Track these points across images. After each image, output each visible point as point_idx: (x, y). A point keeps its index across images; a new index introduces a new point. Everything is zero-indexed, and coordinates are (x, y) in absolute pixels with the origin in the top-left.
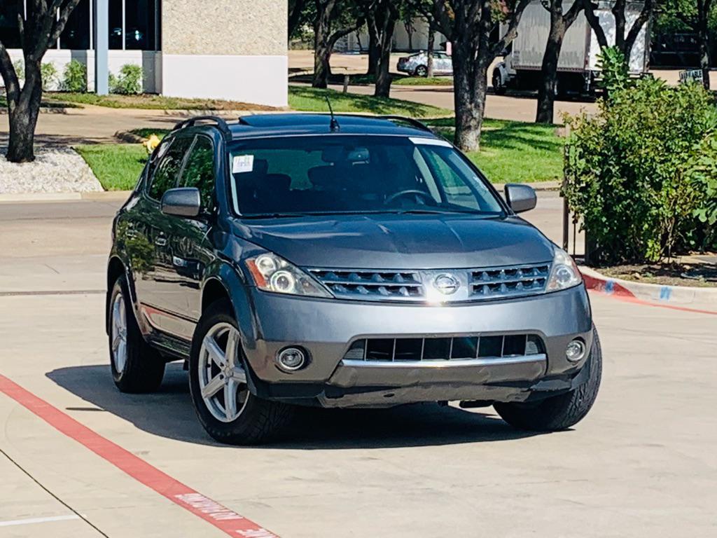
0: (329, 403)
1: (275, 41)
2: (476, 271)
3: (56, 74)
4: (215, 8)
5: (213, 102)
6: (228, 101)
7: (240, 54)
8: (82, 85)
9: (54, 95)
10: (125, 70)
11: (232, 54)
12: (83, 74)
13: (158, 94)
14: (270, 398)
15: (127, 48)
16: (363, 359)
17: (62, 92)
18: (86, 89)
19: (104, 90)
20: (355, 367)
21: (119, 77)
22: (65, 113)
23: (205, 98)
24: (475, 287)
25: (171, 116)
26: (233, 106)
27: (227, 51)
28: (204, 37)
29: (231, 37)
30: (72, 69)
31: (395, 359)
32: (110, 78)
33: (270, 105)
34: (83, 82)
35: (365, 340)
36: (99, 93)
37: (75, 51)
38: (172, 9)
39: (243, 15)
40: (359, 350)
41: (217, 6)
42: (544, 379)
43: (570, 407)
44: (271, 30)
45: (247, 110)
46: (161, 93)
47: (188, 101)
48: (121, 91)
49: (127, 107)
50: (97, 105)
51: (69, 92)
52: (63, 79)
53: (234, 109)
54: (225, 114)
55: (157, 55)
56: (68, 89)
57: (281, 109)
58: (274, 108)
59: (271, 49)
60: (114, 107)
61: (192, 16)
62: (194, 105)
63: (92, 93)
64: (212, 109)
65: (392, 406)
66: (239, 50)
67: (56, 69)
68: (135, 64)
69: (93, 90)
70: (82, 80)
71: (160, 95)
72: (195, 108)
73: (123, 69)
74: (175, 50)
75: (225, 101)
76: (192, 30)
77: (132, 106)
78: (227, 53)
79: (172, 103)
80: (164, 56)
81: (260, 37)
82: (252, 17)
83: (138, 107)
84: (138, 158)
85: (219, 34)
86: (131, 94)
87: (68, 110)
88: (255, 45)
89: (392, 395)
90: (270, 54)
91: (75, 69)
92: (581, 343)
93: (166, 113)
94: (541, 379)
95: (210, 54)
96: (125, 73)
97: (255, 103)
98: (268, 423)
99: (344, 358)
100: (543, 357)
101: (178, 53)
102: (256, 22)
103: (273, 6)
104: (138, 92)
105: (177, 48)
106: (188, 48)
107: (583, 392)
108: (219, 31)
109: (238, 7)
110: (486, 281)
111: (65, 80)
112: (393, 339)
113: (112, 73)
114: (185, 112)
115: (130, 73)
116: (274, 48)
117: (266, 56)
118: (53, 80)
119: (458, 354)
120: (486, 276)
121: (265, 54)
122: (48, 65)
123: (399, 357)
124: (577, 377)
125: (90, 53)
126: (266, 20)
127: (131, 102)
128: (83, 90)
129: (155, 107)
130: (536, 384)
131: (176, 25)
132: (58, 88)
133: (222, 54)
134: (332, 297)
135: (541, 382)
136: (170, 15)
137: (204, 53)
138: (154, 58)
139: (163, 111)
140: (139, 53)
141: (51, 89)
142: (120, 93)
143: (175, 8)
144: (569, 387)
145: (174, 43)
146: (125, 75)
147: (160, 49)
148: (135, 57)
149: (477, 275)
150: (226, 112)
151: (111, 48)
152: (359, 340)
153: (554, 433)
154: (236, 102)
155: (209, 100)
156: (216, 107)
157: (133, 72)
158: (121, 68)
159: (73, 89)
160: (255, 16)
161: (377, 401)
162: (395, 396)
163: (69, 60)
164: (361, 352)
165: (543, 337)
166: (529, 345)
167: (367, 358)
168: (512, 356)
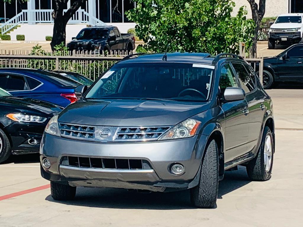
2: (123, 128)
16: (68, 165)
24: (120, 135)
31: (80, 166)
35: (67, 157)
42: (160, 182)
89: (91, 183)
94: (158, 182)
99: (60, 164)
100: (152, 171)
124: (191, 182)
130: (156, 184)
134: (60, 136)
144: (186, 187)
152: (65, 156)
164: (67, 162)
165: (149, 162)
166: (144, 164)
167: (70, 165)
168: (137, 169)
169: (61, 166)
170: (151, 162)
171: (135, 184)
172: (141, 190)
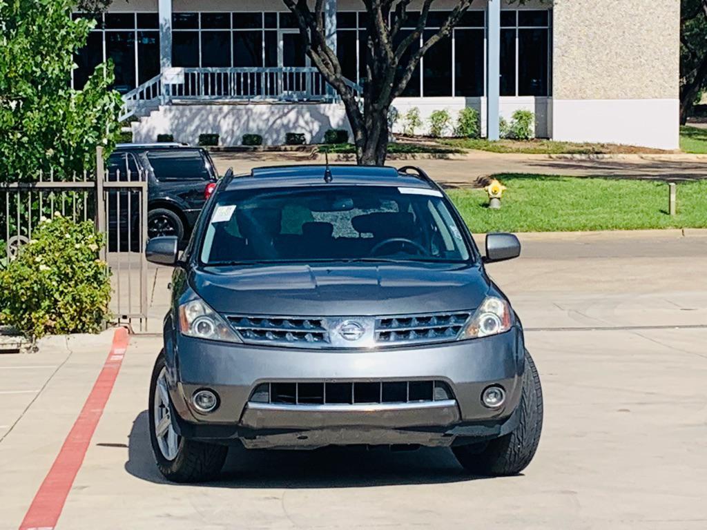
0: (249, 444)
1: (666, 85)
2: (386, 318)
3: (450, 120)
4: (606, 53)
5: (603, 146)
6: (619, 145)
7: (630, 98)
8: (475, 131)
9: (447, 141)
10: (517, 116)
11: (622, 99)
12: (476, 120)
13: (548, 139)
14: (194, 438)
15: (520, 95)
16: (268, 403)
17: (456, 138)
18: (480, 135)
19: (494, 135)
20: (261, 410)
21: (512, 122)
22: (448, 159)
23: (595, 142)
24: (382, 334)
25: (555, 160)
26: (622, 150)
27: (617, 95)
28: (595, 83)
29: (621, 82)
30: (465, 115)
31: (299, 402)
32: (502, 123)
33: (661, 148)
34: (475, 128)
35: (268, 384)
36: (490, 139)
37: (468, 98)
38: (563, 55)
39: (634, 59)
40: (263, 393)
41: (607, 51)
42: (460, 425)
43: (509, 452)
44: (662, 74)
45: (635, 153)
46: (552, 137)
47: (577, 145)
48: (512, 137)
49: (512, 152)
50: (483, 150)
51: (462, 137)
52: (457, 125)
53: (621, 153)
54: (611, 158)
55: (549, 101)
56: (462, 135)
57: (671, 152)
58: (664, 151)
59: (662, 93)
60: (499, 152)
61: (583, 62)
62: (582, 149)
63: (484, 138)
64: (597, 153)
65: (315, 448)
66: (630, 95)
67: (450, 116)
68: (527, 110)
69: (485, 136)
70: (475, 126)
71: (551, 140)
72: (580, 153)
73: (516, 115)
74: (566, 95)
75: (615, 145)
76: (582, 75)
77: (518, 151)
78: (617, 97)
79: (560, 148)
80: (555, 101)
81: (651, 81)
82: (643, 61)
83: (522, 152)
84: (481, 201)
85: (609, 78)
86: (522, 139)
87: (450, 156)
88: (646, 89)
89: (306, 438)
90: (661, 98)
91: (468, 116)
92: (501, 390)
93: (551, 157)
94: (456, 425)
95: (600, 98)
96: (517, 118)
97: (646, 146)
98: (199, 462)
99: (250, 401)
100: (453, 402)
101: (568, 97)
102: (647, 66)
103: (664, 50)
104: (530, 137)
105: (568, 93)
106: (578, 94)
107: (521, 439)
108: (609, 76)
109: (629, 51)
110: (395, 327)
111: (458, 126)
112: (295, 384)
113: (504, 119)
114: (569, 156)
115: (521, 118)
116: (665, 92)
117: (655, 100)
118: (447, 127)
119: (361, 399)
120: (395, 324)
121: (656, 97)
122: (444, 111)
123: (303, 401)
124: (506, 423)
125: (483, 99)
126: (657, 64)
127: (517, 147)
128: (477, 135)
129: (539, 152)
130: (451, 429)
131: (566, 71)
132: (453, 134)
133: (613, 99)
134: (242, 342)
135: (457, 427)
136: (561, 61)
137: (594, 98)
138: (547, 103)
139: (547, 155)
140: (532, 99)
141: (446, 135)
142: (511, 139)
143: (566, 55)
144: (496, 433)
145: (565, 88)
146: (517, 120)
147: (551, 95)
148: (527, 103)
149: (387, 322)
150: (612, 155)
151: (502, 94)
152: (264, 384)
153: (498, 478)
154: (626, 146)
155: (599, 144)
156: (604, 150)
157: (524, 118)
158: (514, 114)
159: (466, 135)
160: (646, 61)
161: (293, 443)
162: (309, 438)
163: (463, 107)
164: (267, 395)
165: (450, 384)
166: (437, 391)
167: (272, 401)
168: (421, 401)
169: (251, 405)
170: (453, 383)
171: (409, 432)
172: (407, 445)
